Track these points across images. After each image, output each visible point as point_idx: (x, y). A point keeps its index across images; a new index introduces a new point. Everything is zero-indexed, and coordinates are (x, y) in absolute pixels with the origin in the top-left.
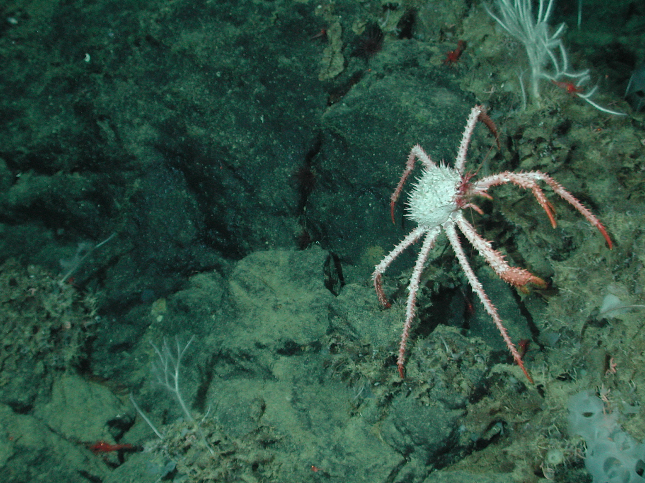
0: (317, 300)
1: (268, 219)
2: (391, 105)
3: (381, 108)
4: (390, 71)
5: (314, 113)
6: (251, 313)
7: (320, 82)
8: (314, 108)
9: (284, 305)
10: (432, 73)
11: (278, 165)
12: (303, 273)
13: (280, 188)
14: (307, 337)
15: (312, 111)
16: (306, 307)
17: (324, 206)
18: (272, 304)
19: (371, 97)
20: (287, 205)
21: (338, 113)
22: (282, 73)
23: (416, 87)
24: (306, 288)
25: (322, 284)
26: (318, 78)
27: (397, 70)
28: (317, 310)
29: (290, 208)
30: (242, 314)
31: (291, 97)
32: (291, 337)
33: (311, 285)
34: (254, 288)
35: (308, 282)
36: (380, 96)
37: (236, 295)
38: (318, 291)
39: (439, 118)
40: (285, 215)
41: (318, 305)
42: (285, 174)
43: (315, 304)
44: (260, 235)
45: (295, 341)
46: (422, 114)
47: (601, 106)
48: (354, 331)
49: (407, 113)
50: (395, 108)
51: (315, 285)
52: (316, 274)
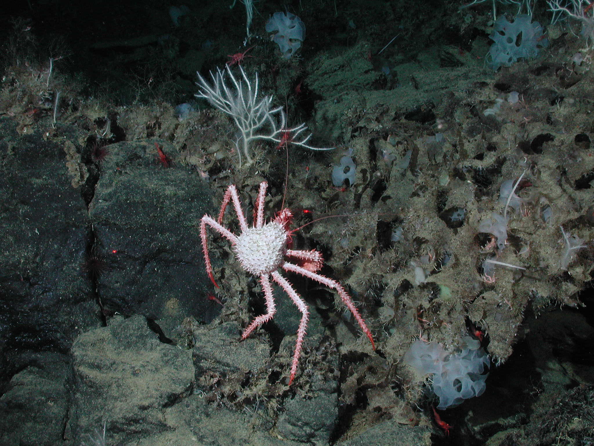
0: (165, 355)
1: (71, 309)
2: (142, 190)
3: (136, 194)
4: (124, 167)
5: (82, 214)
6: (114, 385)
7: (76, 189)
8: (80, 210)
9: (141, 369)
10: (154, 160)
11: (65, 263)
12: (134, 338)
13: (73, 281)
14: (180, 386)
15: (79, 213)
16: (161, 363)
17: (117, 282)
18: (129, 372)
19: (124, 189)
20: (83, 292)
21: (103, 208)
22: (40, 191)
23: (149, 172)
24: (146, 349)
25: (158, 341)
26: (72, 186)
27: (128, 164)
28: (171, 363)
29: (86, 294)
30: (105, 390)
31: (57, 207)
32: (169, 391)
33: (149, 346)
34: (104, 365)
35: (145, 344)
36: (130, 186)
37: (91, 376)
38: (158, 348)
39: (183, 189)
40: (84, 300)
41: (169, 358)
42: (73, 268)
43: (166, 358)
44: (68, 324)
45: (174, 392)
46: (169, 190)
47: (314, 147)
48: (228, 365)
49: (156, 193)
50: (146, 191)
51: (152, 344)
52: (147, 336)
